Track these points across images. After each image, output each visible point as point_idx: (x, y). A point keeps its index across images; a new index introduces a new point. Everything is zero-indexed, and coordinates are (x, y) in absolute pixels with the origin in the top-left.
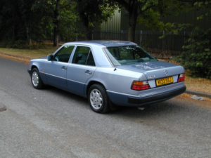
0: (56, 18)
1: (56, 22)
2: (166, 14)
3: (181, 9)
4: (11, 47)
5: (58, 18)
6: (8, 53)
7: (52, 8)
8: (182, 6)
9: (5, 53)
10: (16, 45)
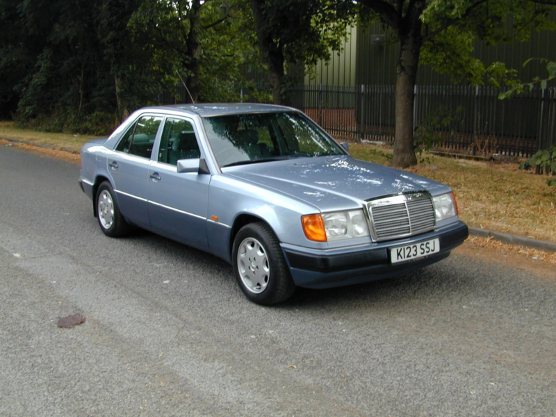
0: (190, 53)
1: (192, 65)
2: (497, 38)
3: (537, 23)
4: (76, 131)
5: (198, 54)
6: (68, 146)
7: (180, 27)
8: (540, 17)
9: (61, 145)
10: (88, 125)
